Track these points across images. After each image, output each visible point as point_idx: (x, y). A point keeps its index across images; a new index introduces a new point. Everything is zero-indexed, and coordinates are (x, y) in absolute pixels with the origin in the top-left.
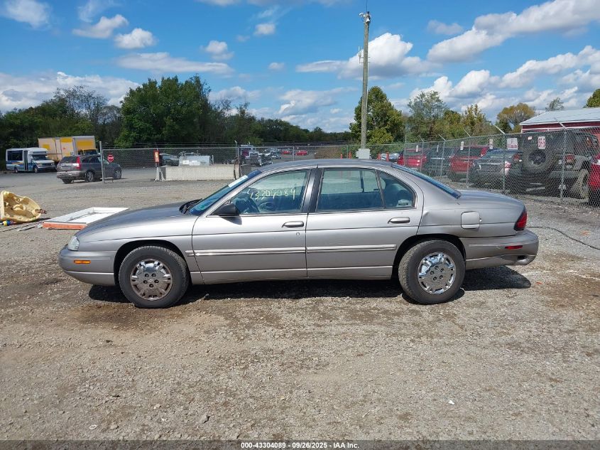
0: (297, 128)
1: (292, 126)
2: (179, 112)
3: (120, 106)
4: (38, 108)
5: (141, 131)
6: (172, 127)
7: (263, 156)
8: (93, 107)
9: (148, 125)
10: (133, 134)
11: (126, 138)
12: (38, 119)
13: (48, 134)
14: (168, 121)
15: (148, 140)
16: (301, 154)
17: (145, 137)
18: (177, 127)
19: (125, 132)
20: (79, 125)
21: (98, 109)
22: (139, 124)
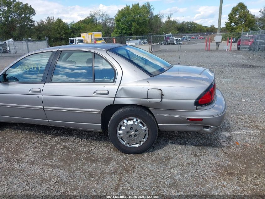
0: (201, 25)
1: (198, 25)
2: (139, 20)
3: (114, 18)
4: (83, 21)
5: (122, 29)
6: (135, 27)
7: (177, 39)
8: (104, 19)
9: (126, 26)
10: (119, 31)
11: (116, 33)
12: (82, 25)
13: (85, 31)
14: (134, 24)
15: (126, 33)
16: (200, 39)
17: (124, 32)
18: (137, 27)
19: (116, 30)
20: (97, 27)
21: (106, 19)
22: (122, 26)
